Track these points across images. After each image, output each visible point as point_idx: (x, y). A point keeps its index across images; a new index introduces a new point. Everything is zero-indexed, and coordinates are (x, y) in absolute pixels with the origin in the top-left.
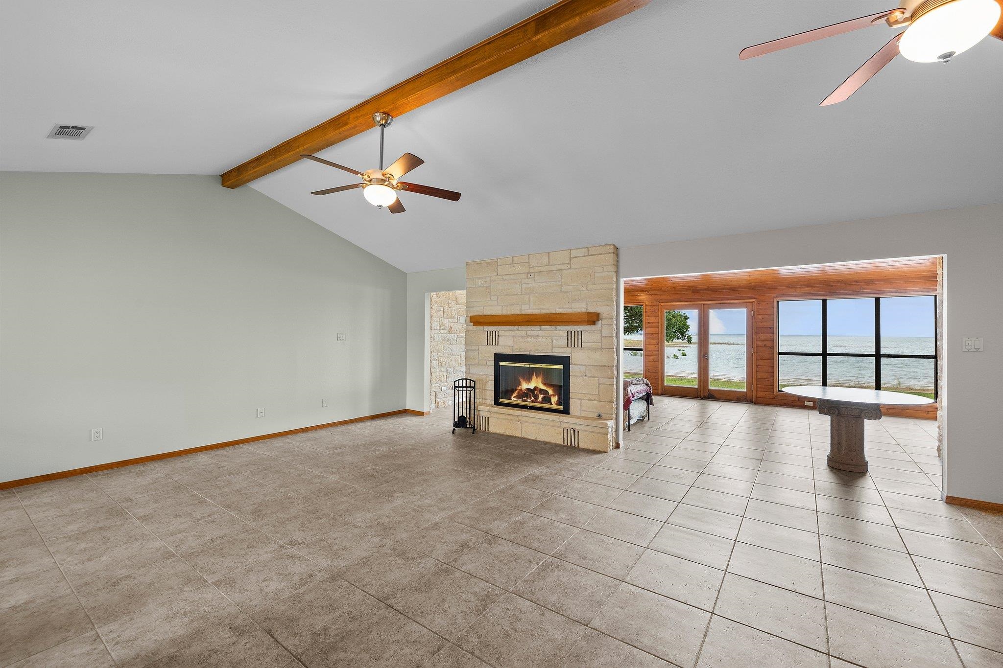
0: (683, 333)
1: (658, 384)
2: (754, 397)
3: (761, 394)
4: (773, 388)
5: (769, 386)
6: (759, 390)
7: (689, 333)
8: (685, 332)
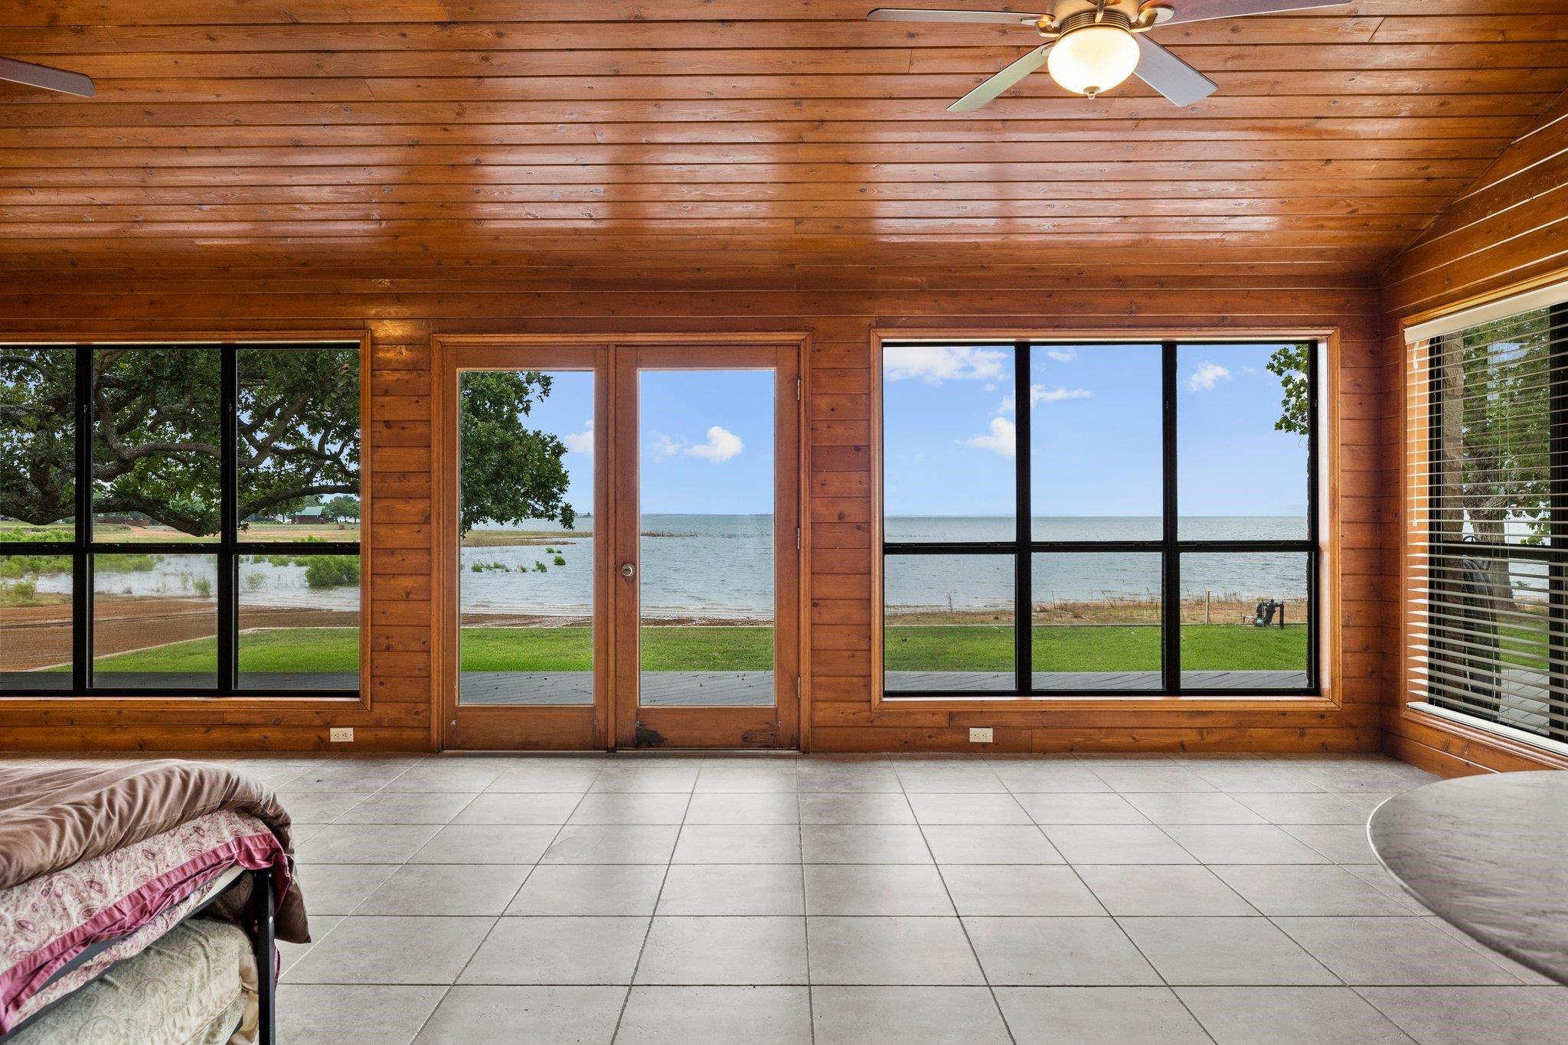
0: (548, 497)
1: (428, 701)
2: (805, 726)
3: (827, 712)
4: (868, 686)
5: (855, 680)
6: (820, 695)
7: (566, 498)
8: (554, 496)
